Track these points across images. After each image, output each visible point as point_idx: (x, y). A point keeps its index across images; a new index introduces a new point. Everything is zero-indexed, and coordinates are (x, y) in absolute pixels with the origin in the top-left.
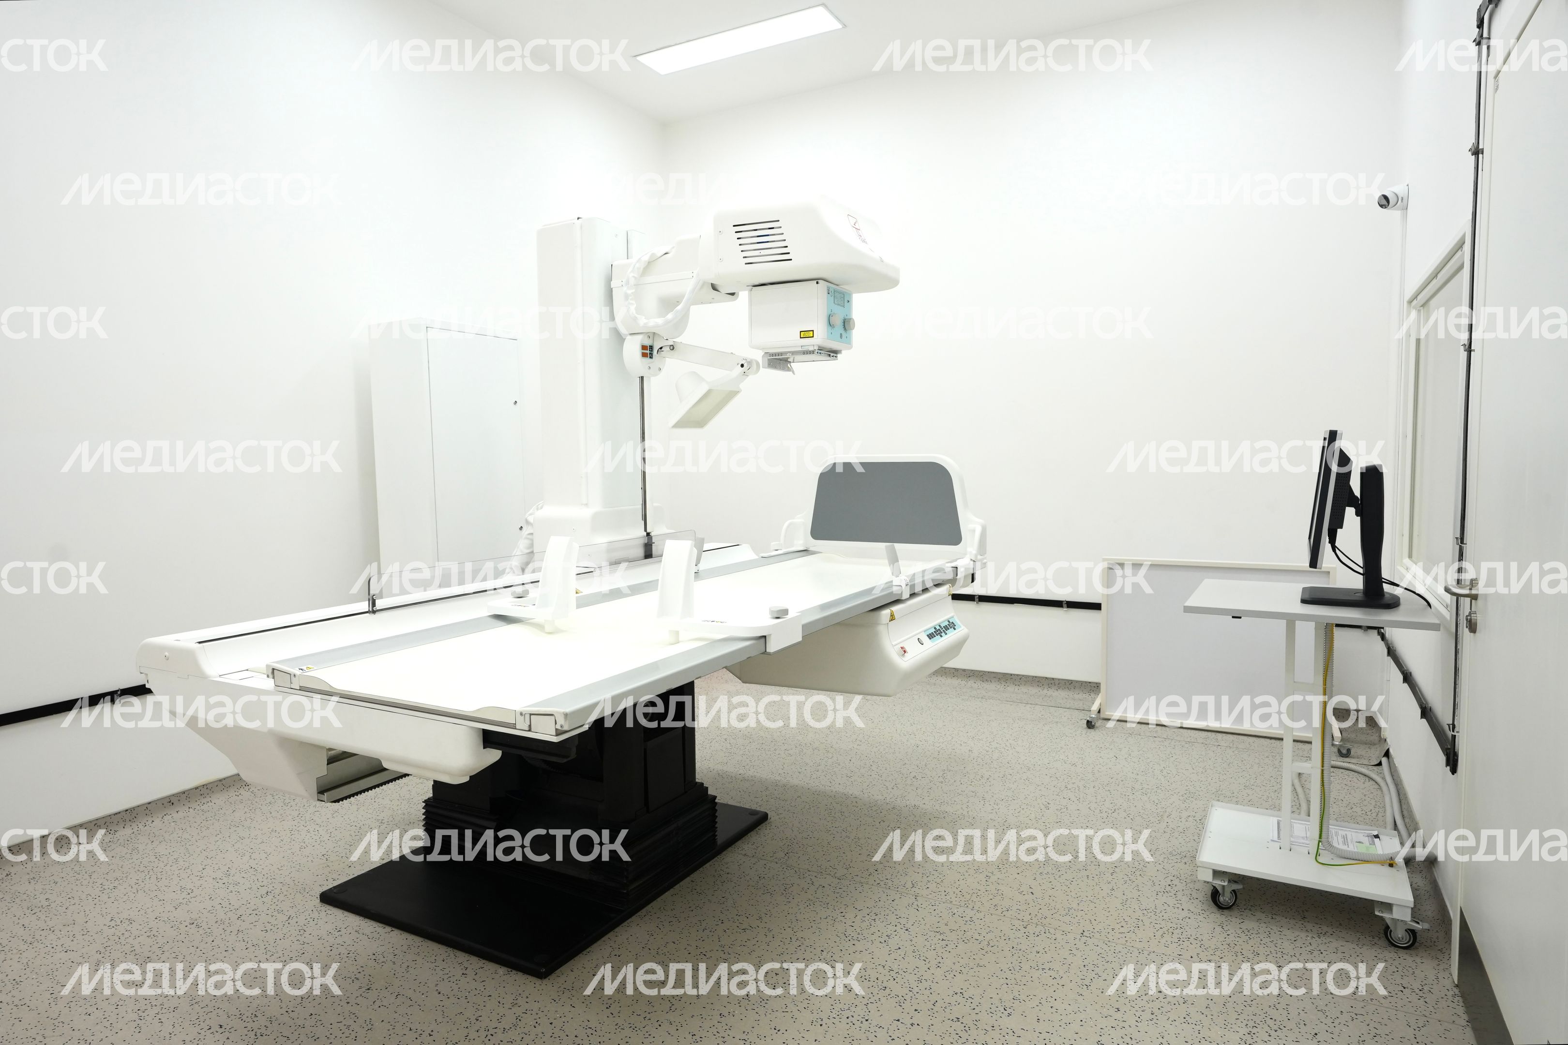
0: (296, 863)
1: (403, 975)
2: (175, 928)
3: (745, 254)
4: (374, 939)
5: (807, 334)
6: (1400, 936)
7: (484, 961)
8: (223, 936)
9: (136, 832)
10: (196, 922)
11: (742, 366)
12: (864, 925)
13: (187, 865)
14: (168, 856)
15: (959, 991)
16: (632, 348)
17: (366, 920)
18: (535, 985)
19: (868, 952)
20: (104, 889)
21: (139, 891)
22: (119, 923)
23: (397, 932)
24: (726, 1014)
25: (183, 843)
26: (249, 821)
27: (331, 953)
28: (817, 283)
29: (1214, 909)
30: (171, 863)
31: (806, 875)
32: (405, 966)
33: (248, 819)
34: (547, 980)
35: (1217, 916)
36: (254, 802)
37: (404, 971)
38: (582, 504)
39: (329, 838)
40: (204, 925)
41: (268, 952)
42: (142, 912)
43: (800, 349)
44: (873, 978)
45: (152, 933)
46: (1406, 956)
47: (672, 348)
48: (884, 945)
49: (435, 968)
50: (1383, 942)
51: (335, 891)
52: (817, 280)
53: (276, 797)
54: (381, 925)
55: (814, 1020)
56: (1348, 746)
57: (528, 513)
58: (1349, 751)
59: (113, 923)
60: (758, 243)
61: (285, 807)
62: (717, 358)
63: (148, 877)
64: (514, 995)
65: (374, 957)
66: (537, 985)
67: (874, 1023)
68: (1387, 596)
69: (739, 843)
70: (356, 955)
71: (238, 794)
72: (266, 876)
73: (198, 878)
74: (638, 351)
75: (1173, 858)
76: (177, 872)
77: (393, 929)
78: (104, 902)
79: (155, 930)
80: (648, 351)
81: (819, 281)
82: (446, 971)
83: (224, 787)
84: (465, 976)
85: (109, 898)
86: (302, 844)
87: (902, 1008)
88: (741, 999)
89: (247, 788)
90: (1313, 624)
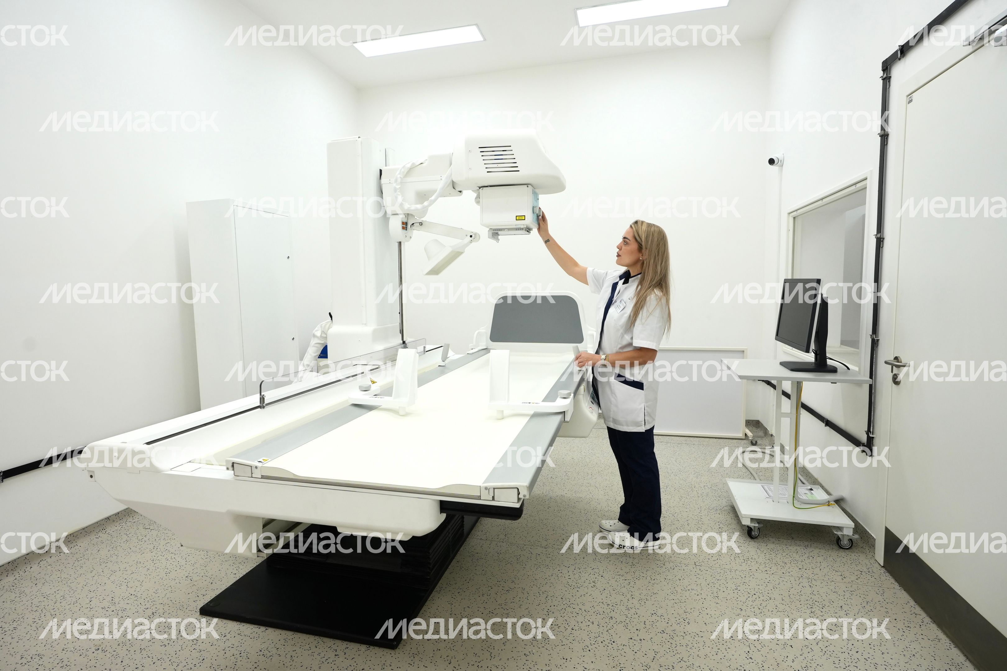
0: (167, 586)
1: (290, 664)
2: (83, 656)
3: (487, 166)
4: (256, 639)
5: (521, 218)
6: (846, 543)
7: (346, 642)
8: (129, 656)
9: (18, 578)
10: (100, 648)
11: (471, 236)
12: (577, 576)
13: (74, 600)
14: (55, 595)
15: (653, 612)
16: (395, 224)
17: (243, 624)
18: (391, 655)
19: (588, 595)
20: (5, 632)
21: (39, 628)
22: (29, 659)
23: (270, 631)
24: (528, 654)
25: (64, 582)
26: (115, 557)
27: (226, 656)
28: (527, 186)
29: (749, 539)
30: (59, 601)
31: (525, 548)
32: (289, 656)
33: (113, 556)
34: (398, 649)
35: (752, 543)
36: (113, 542)
37: (290, 660)
38: (363, 324)
39: (186, 563)
40: (108, 648)
41: (173, 663)
42: (48, 646)
43: (515, 227)
44: (602, 613)
45: (64, 664)
46: (850, 553)
47: (421, 224)
48: (595, 588)
49: (313, 654)
50: (836, 547)
51: (211, 605)
52: (527, 185)
53: (130, 535)
54: (256, 626)
55: (584, 647)
56: (756, 439)
57: (315, 330)
58: (756, 442)
59: (24, 661)
60: (495, 159)
61: (140, 543)
62: (451, 231)
63: (42, 615)
64: (380, 665)
65: (261, 653)
66: (393, 655)
67: (619, 643)
68: (828, 366)
69: (473, 532)
70: (247, 653)
71: (97, 537)
72: (147, 600)
73: (89, 609)
74: (400, 225)
75: (711, 511)
76: (68, 607)
77: (267, 628)
78: (9, 643)
79: (65, 660)
80: (405, 226)
81: (529, 185)
82: (322, 655)
83: (86, 533)
84: (338, 656)
85: (12, 638)
86: (166, 570)
87: (628, 629)
88: (532, 641)
89: (104, 531)
90: (790, 382)
